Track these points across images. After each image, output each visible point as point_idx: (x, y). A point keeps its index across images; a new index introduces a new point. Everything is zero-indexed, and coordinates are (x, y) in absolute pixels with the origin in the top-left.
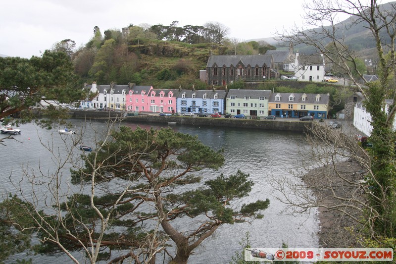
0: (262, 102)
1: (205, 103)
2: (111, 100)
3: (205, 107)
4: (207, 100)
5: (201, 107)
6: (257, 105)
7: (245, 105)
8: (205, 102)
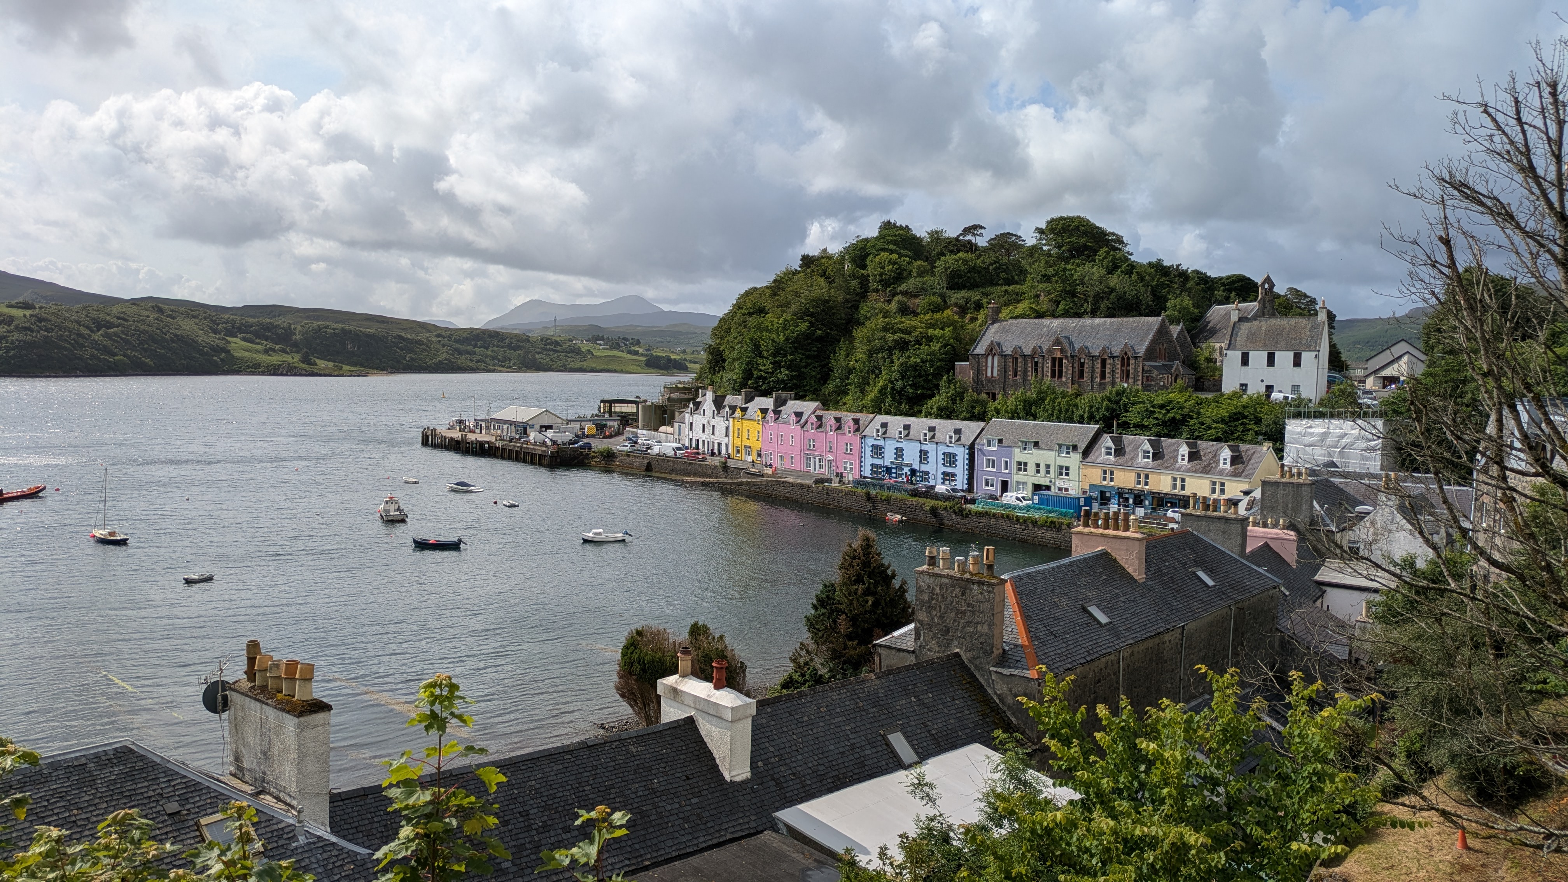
0: (1063, 461)
1: (924, 456)
2: (736, 435)
3: (924, 468)
4: (930, 447)
5: (916, 466)
6: (1052, 470)
7: (1022, 466)
8: (926, 452)
